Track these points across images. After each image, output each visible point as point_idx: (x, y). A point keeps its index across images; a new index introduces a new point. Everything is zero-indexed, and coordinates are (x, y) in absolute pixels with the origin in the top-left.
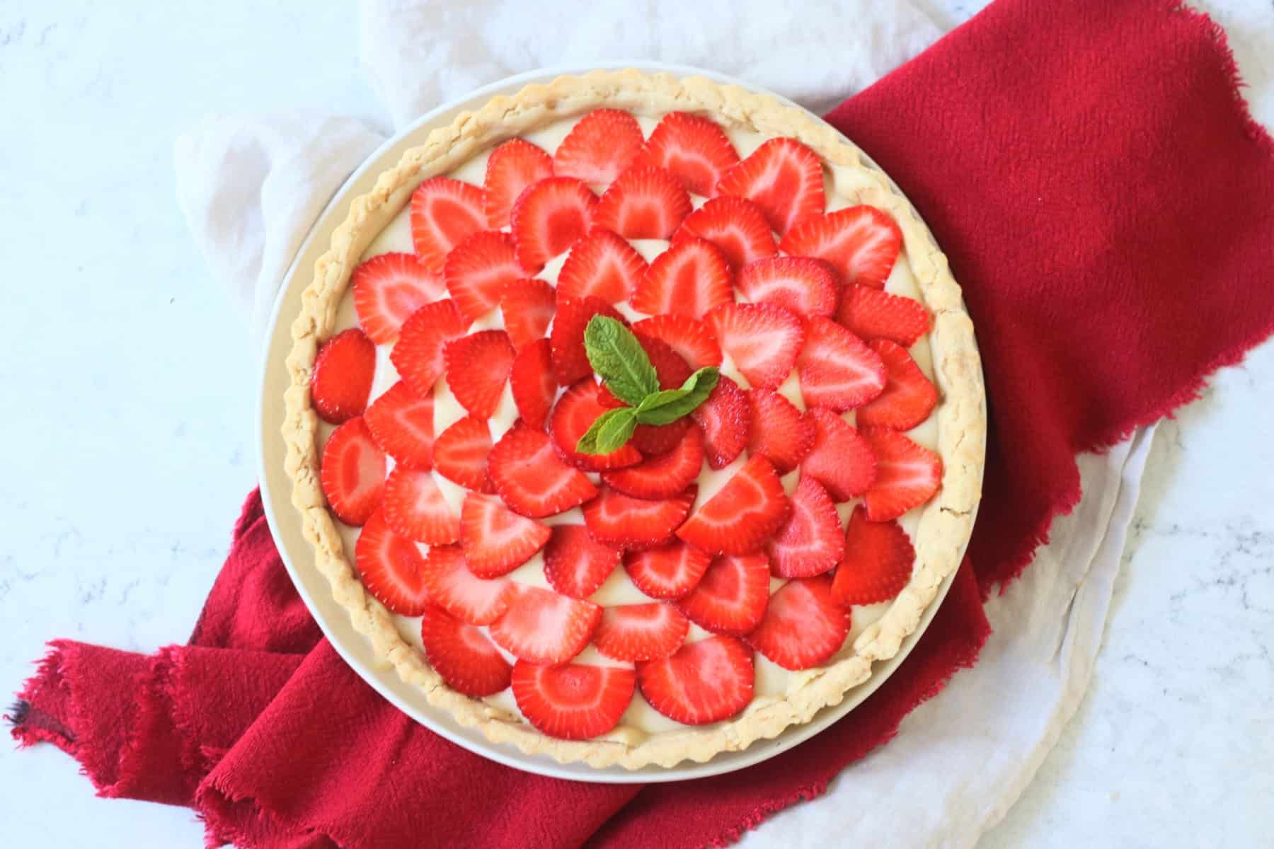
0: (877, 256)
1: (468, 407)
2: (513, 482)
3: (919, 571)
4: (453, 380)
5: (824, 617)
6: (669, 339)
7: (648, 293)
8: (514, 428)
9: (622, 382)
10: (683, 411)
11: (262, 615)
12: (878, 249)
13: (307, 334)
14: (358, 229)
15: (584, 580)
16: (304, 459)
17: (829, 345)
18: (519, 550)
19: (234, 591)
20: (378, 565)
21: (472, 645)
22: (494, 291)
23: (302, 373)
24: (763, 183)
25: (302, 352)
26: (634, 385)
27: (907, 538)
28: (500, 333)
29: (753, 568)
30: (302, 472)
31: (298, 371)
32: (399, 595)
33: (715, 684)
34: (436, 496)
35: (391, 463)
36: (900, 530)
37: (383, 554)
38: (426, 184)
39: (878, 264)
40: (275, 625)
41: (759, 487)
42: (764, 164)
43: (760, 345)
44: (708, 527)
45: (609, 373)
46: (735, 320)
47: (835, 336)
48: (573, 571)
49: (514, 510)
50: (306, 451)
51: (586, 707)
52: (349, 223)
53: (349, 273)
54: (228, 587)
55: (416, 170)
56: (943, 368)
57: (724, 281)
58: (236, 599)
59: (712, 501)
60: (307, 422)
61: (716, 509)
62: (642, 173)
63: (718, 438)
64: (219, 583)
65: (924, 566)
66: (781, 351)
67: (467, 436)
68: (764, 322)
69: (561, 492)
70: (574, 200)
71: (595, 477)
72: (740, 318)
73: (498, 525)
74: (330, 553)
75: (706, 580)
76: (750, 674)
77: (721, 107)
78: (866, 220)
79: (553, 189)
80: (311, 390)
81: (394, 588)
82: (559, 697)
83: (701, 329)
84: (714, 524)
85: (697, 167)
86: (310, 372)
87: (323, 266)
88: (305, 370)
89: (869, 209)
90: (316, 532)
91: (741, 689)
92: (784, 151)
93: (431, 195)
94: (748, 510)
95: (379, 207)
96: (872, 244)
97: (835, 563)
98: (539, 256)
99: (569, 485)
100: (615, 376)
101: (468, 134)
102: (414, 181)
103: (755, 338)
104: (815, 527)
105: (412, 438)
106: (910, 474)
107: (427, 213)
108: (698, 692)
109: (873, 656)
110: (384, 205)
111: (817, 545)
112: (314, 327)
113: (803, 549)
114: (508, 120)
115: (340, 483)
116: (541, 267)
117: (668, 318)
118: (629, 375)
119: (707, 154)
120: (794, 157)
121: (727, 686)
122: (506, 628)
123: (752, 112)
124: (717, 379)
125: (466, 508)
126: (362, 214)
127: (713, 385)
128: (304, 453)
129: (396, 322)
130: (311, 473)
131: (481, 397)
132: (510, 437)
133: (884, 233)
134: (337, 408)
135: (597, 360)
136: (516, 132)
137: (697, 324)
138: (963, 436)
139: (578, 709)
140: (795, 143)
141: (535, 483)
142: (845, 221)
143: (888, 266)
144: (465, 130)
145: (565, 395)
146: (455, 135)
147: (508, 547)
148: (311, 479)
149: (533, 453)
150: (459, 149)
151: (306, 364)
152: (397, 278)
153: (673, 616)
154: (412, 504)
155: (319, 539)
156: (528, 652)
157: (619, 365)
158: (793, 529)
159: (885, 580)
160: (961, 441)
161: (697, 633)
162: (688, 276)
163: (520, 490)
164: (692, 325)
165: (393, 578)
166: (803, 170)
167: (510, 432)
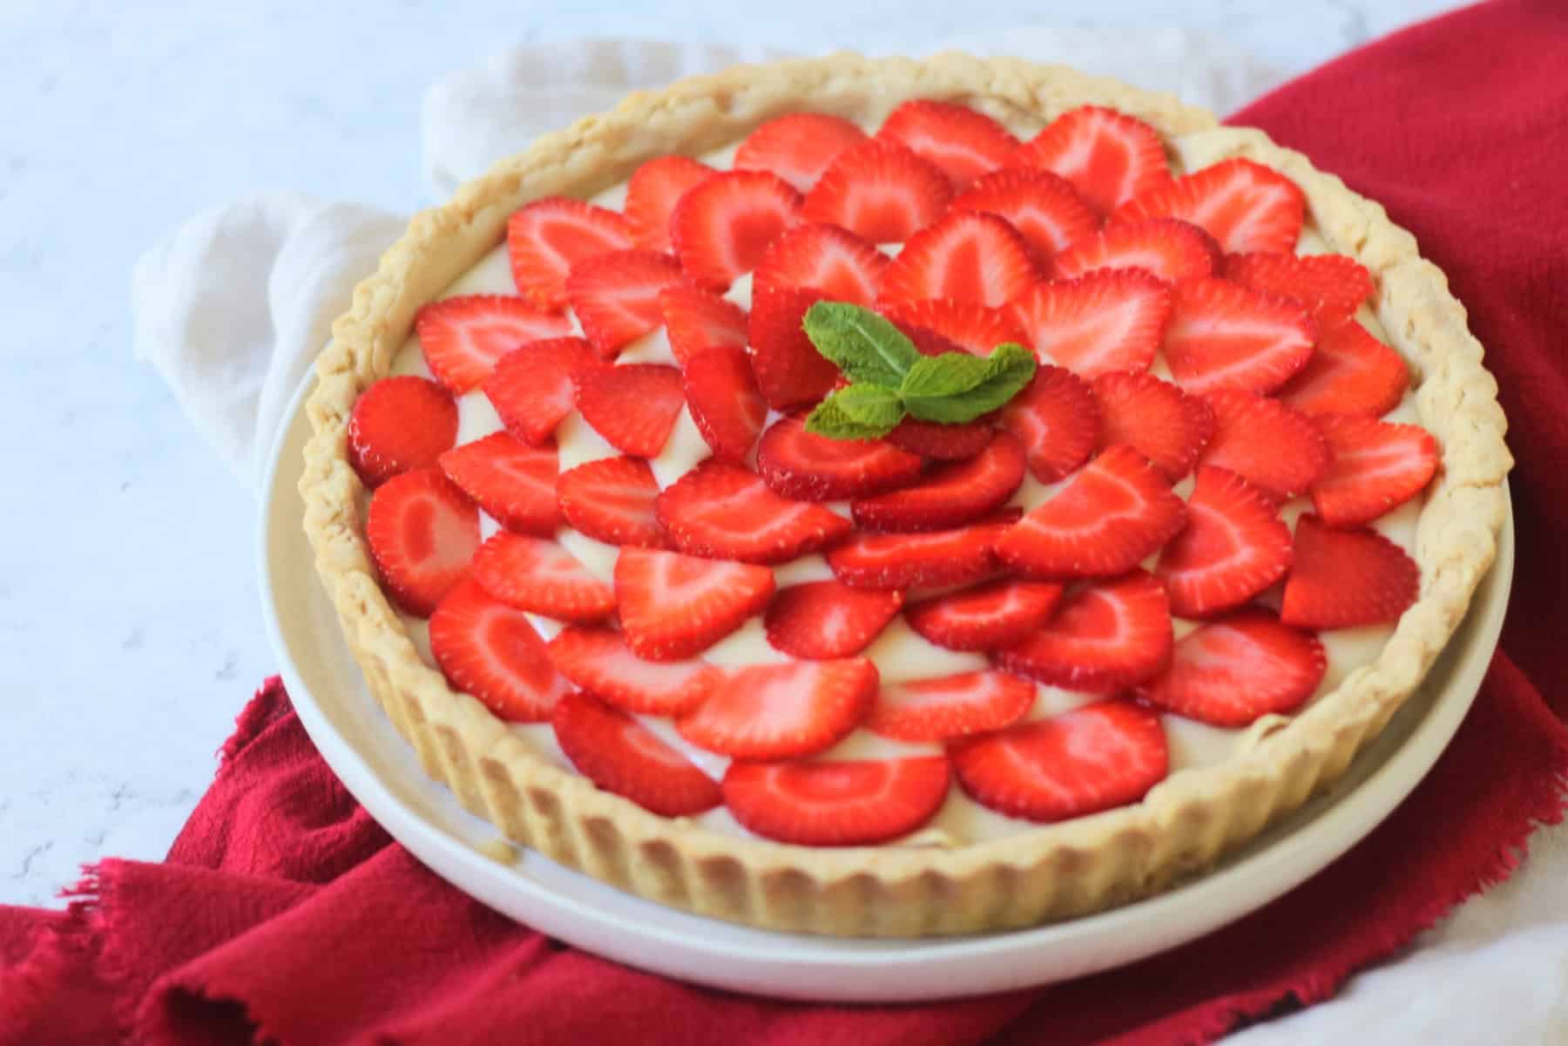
0: (1271, 229)
1: (614, 441)
2: (702, 524)
3: (1432, 584)
4: (588, 408)
5: (1274, 657)
6: (945, 330)
7: (904, 285)
8: (697, 469)
9: (873, 370)
10: (985, 406)
11: (269, 839)
12: (1270, 218)
13: (340, 370)
14: (423, 248)
15: (840, 634)
16: (337, 516)
17: (1212, 312)
18: (719, 602)
19: (219, 823)
20: (471, 650)
21: (648, 752)
22: (652, 312)
23: (333, 420)
24: (1071, 161)
25: (335, 391)
26: (893, 372)
27: (1399, 551)
28: (664, 369)
29: (1138, 596)
30: (336, 528)
31: (327, 418)
32: (510, 690)
33: (1098, 758)
34: (570, 563)
35: (489, 527)
36: (1385, 542)
37: (479, 636)
38: (531, 206)
39: (1272, 239)
40: (292, 849)
41: (1127, 486)
42: (1067, 139)
43: (1097, 333)
44: (1047, 540)
45: (848, 358)
46: (1052, 305)
47: (1219, 295)
48: (819, 629)
49: (706, 556)
50: (341, 505)
51: (863, 803)
52: (409, 237)
53: (410, 312)
54: (209, 819)
55: (513, 183)
56: (1408, 336)
57: (1025, 268)
58: (224, 834)
59: (1050, 505)
60: (343, 478)
61: (1057, 515)
62: (874, 154)
63: (1045, 446)
64: (191, 826)
65: (1438, 574)
66: (1135, 329)
67: (618, 480)
68: (1100, 295)
69: (785, 527)
70: (768, 201)
71: (843, 510)
72: (1059, 304)
73: (678, 578)
74: (385, 626)
75: (1054, 617)
76: (1160, 738)
77: (988, 84)
78: (1241, 181)
79: (735, 184)
80: (350, 439)
81: (499, 682)
82: (810, 796)
83: (997, 318)
84: (1059, 534)
85: (960, 163)
86: (346, 417)
87: (368, 292)
88: (338, 417)
89: (1243, 162)
90: (359, 600)
91: (1147, 759)
92: (1096, 124)
93: (539, 218)
94: (1115, 516)
95: (455, 228)
96: (1256, 214)
97: (1280, 569)
98: (721, 271)
99: (800, 519)
100: (860, 363)
101: (595, 139)
102: (512, 202)
103: (1088, 324)
104: (1234, 531)
105: (523, 486)
106: (1384, 461)
107: (535, 236)
108: (1066, 771)
109: (1377, 694)
110: (464, 228)
111: (1244, 555)
112: (352, 363)
113: (1221, 566)
114: (657, 121)
115: (400, 545)
116: (725, 288)
117: (940, 305)
118: (885, 361)
119: (976, 145)
120: (1113, 129)
121: (1120, 759)
122: (708, 720)
123: (1040, 84)
124: (1034, 369)
125: (620, 568)
126: (429, 230)
127: (1029, 376)
128: (336, 507)
129: (488, 361)
130: (349, 532)
131: (638, 427)
132: (691, 479)
133: (1273, 195)
134: (394, 463)
135: (829, 344)
136: (670, 147)
137: (990, 312)
138: (1463, 395)
139: (846, 806)
140: (1111, 113)
141: (741, 521)
142: (1210, 185)
143: (1290, 239)
144: (587, 134)
145: (779, 423)
146: (573, 139)
147: (699, 603)
148: (349, 539)
149: (735, 491)
150: (581, 161)
151: (340, 406)
152: (488, 320)
153: (1006, 681)
154: (527, 570)
155: (363, 608)
156: (748, 743)
157: (865, 348)
158: (1197, 543)
159: (1375, 598)
160: (1460, 403)
161: (1053, 701)
162: (966, 262)
163: (713, 531)
164: (980, 314)
165: (495, 667)
166: (1131, 145)
167: (691, 474)
